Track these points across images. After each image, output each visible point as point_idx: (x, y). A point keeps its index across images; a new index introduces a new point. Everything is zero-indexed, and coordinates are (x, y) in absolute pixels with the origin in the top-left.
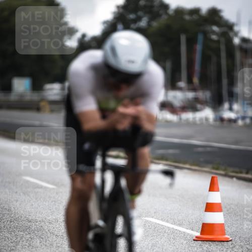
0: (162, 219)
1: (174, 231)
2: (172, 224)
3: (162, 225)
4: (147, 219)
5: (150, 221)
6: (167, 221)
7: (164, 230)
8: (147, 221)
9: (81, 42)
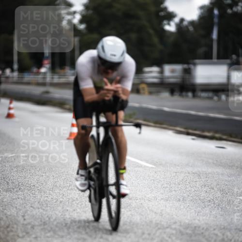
9: (179, 26)
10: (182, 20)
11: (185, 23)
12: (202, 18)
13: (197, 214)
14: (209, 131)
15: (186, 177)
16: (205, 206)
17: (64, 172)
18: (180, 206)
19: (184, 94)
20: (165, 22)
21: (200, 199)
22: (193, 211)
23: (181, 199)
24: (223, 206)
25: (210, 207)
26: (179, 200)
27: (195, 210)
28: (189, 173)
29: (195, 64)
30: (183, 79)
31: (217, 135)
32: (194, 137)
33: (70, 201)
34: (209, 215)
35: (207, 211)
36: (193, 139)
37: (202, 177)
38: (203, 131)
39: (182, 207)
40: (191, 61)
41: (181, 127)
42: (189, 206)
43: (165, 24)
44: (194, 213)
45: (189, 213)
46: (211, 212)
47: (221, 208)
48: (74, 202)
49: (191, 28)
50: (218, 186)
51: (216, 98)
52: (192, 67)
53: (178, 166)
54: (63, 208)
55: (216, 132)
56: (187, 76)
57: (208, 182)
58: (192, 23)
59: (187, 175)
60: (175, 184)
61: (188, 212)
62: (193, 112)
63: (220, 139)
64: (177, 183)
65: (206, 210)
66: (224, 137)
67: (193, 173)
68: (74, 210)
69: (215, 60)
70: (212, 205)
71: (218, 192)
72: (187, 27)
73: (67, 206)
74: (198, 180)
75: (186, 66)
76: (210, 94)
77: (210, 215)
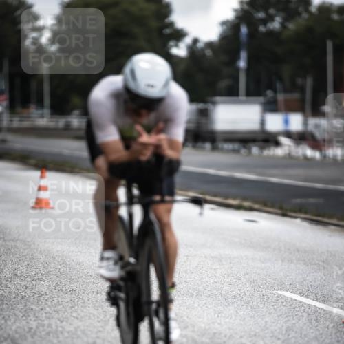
0: (300, 294)
1: (316, 310)
2: (313, 300)
3: (301, 302)
4: (279, 292)
5: (284, 296)
6: (308, 297)
7: (303, 308)
8: (279, 296)
9: (192, 49)
10: (196, 41)
11: (200, 45)
12: (223, 38)
13: (216, 316)
14: (234, 198)
15: (202, 263)
16: (229, 304)
17: (28, 255)
18: (194, 303)
19: (200, 144)
20: (172, 43)
21: (221, 294)
22: (211, 310)
23: (195, 294)
24: (255, 303)
25: (236, 305)
26: (192, 295)
27: (214, 310)
28: (206, 257)
29: (214, 103)
30: (199, 124)
31: (246, 204)
32: (213, 206)
33: (36, 296)
34: (234, 317)
35: (232, 311)
36: (212, 209)
37: (224, 263)
38: (226, 197)
39: (196, 305)
40: (209, 99)
41: (196, 192)
42: (205, 303)
43: (172, 46)
44: (213, 314)
45: (205, 314)
46: (237, 312)
47: (251, 307)
48: (42, 298)
49: (209, 53)
50: (247, 276)
51: (243, 151)
52: (210, 106)
53: (191, 247)
54: (26, 306)
55: (245, 199)
56: (203, 120)
57: (233, 269)
58: (210, 45)
59: (204, 259)
60: (186, 272)
61: (203, 311)
62: (212, 171)
63: (251, 209)
64: (189, 271)
65: (230, 310)
66: (256, 206)
67: (212, 257)
68: (42, 309)
69: (243, 98)
70: (239, 302)
71: (248, 285)
72: (202, 50)
73: (32, 304)
74: (218, 267)
75: (201, 106)
76: (236, 146)
77: (236, 316)
